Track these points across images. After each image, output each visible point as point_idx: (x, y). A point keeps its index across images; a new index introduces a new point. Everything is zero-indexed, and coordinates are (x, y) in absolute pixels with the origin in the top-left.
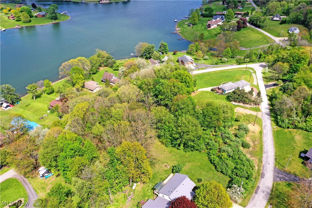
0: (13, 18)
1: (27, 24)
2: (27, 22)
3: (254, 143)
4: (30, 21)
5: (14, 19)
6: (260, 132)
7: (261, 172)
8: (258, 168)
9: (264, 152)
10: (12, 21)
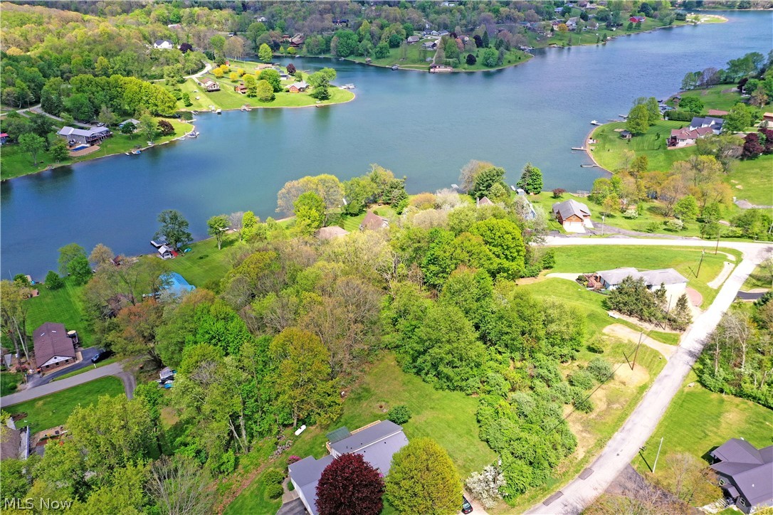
0: (243, 91)
1: (266, 103)
2: (266, 100)
3: (608, 405)
4: (273, 99)
5: (245, 93)
6: (640, 387)
7: (587, 466)
8: (585, 457)
9: (623, 429)
10: (240, 96)
